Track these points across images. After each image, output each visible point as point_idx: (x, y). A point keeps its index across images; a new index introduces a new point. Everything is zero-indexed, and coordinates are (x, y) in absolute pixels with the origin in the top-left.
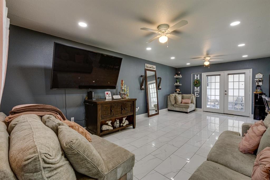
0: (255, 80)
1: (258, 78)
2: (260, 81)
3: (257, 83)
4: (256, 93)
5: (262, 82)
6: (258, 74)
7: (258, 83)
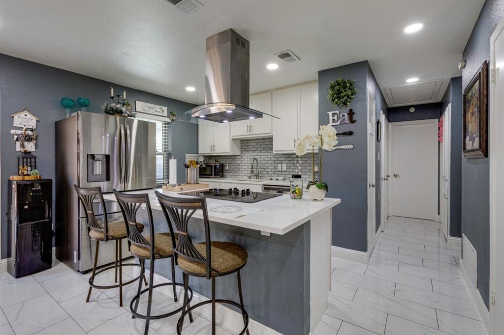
0: (13, 132)
1: (21, 128)
2: (29, 139)
3: (18, 144)
4: (21, 178)
5: (35, 141)
6: (22, 115)
7: (22, 146)
